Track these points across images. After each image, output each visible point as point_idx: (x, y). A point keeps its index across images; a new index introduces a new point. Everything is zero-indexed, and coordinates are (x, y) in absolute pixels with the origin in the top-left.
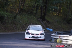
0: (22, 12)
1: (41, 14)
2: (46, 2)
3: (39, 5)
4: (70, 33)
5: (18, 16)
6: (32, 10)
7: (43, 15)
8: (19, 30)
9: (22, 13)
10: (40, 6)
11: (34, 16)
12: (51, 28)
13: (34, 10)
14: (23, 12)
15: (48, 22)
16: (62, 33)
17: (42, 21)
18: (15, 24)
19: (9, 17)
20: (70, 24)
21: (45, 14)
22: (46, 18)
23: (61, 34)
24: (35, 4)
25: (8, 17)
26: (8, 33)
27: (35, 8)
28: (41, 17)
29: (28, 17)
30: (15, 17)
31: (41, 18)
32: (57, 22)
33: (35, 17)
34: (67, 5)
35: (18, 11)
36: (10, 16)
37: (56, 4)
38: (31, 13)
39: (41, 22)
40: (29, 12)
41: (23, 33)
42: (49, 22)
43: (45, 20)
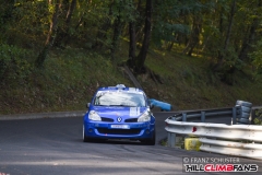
0: (62, 45)
1: (131, 50)
2: (148, 7)
3: (122, 20)
4: (231, 115)
5: (51, 59)
6: (99, 35)
7: (137, 53)
8: (55, 107)
9: (64, 48)
10: (127, 24)
11: (106, 56)
12: (166, 101)
13: (105, 37)
14: (66, 43)
15: (155, 77)
16: (203, 117)
17: (135, 75)
18: (40, 86)
19: (19, 61)
20: (231, 84)
21: (144, 51)
22: (149, 63)
23: (198, 119)
24: (111, 14)
25: (14, 61)
26: (16, 118)
27: (111, 30)
28: (129, 61)
29: (84, 62)
30: (40, 61)
31: (130, 64)
32: (187, 77)
33: (108, 62)
34: (221, 21)
35: (51, 39)
36: (21, 57)
37: (181, 14)
38: (96, 47)
39: (132, 78)
40: (90, 45)
41: (67, 115)
42: (157, 77)
43: (144, 73)
